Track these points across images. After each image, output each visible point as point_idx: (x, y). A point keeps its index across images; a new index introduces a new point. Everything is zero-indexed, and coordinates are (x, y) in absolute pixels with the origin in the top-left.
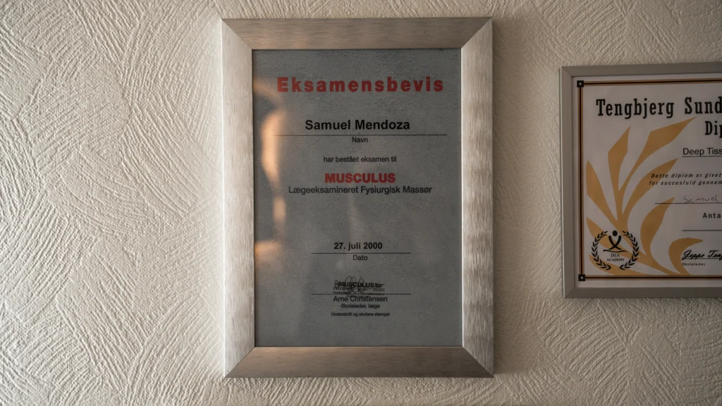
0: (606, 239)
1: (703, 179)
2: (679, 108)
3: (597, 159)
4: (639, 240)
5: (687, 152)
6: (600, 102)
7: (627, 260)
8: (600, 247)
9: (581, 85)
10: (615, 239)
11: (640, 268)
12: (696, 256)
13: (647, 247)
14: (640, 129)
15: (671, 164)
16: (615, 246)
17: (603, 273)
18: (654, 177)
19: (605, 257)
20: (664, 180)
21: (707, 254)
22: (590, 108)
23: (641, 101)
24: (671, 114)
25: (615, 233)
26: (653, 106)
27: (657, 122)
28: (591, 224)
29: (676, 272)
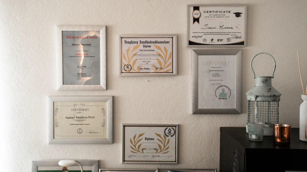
0: (126, 66)
1: (143, 55)
2: (139, 42)
3: (124, 52)
4: (132, 66)
5: (140, 50)
6: (125, 41)
7: (130, 69)
8: (125, 67)
9: (122, 38)
10: (128, 66)
11: (132, 71)
12: (142, 69)
13: (133, 68)
14: (133, 46)
15: (137, 52)
16: (128, 67)
17: (126, 72)
18: (135, 55)
19: (126, 69)
20: (136, 55)
21: (143, 68)
22: (123, 42)
23: (132, 41)
24: (137, 43)
25: (128, 65)
26: (134, 42)
27: (135, 45)
28: (124, 63)
29: (138, 72)
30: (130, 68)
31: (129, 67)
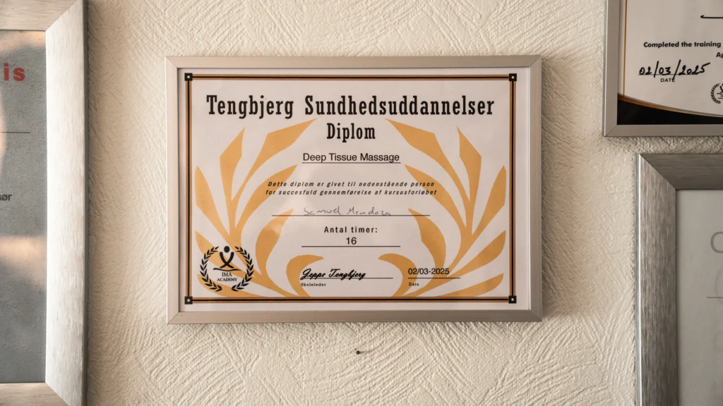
0: (216, 256)
1: (325, 188)
2: (299, 107)
3: (207, 165)
4: (253, 257)
5: (308, 157)
6: (211, 98)
7: (240, 280)
8: (210, 265)
9: (189, 78)
10: (227, 256)
11: (253, 289)
12: (316, 276)
13: (263, 266)
14: (258, 129)
15: (290, 171)
16: (227, 264)
17: (213, 294)
18: (272, 186)
19: (215, 276)
20: (282, 188)
21: (328, 273)
22: (200, 105)
23: (257, 99)
24: (290, 114)
25: (227, 249)
26: (270, 103)
27: (276, 122)
28: (201, 240)
29: (295, 294)
30: (244, 268)
31: (238, 262)
